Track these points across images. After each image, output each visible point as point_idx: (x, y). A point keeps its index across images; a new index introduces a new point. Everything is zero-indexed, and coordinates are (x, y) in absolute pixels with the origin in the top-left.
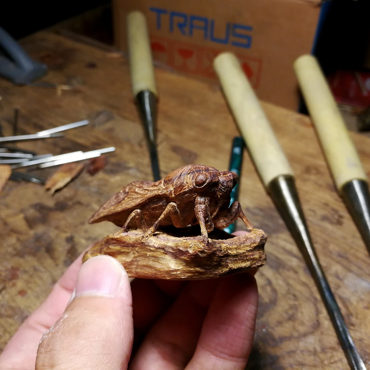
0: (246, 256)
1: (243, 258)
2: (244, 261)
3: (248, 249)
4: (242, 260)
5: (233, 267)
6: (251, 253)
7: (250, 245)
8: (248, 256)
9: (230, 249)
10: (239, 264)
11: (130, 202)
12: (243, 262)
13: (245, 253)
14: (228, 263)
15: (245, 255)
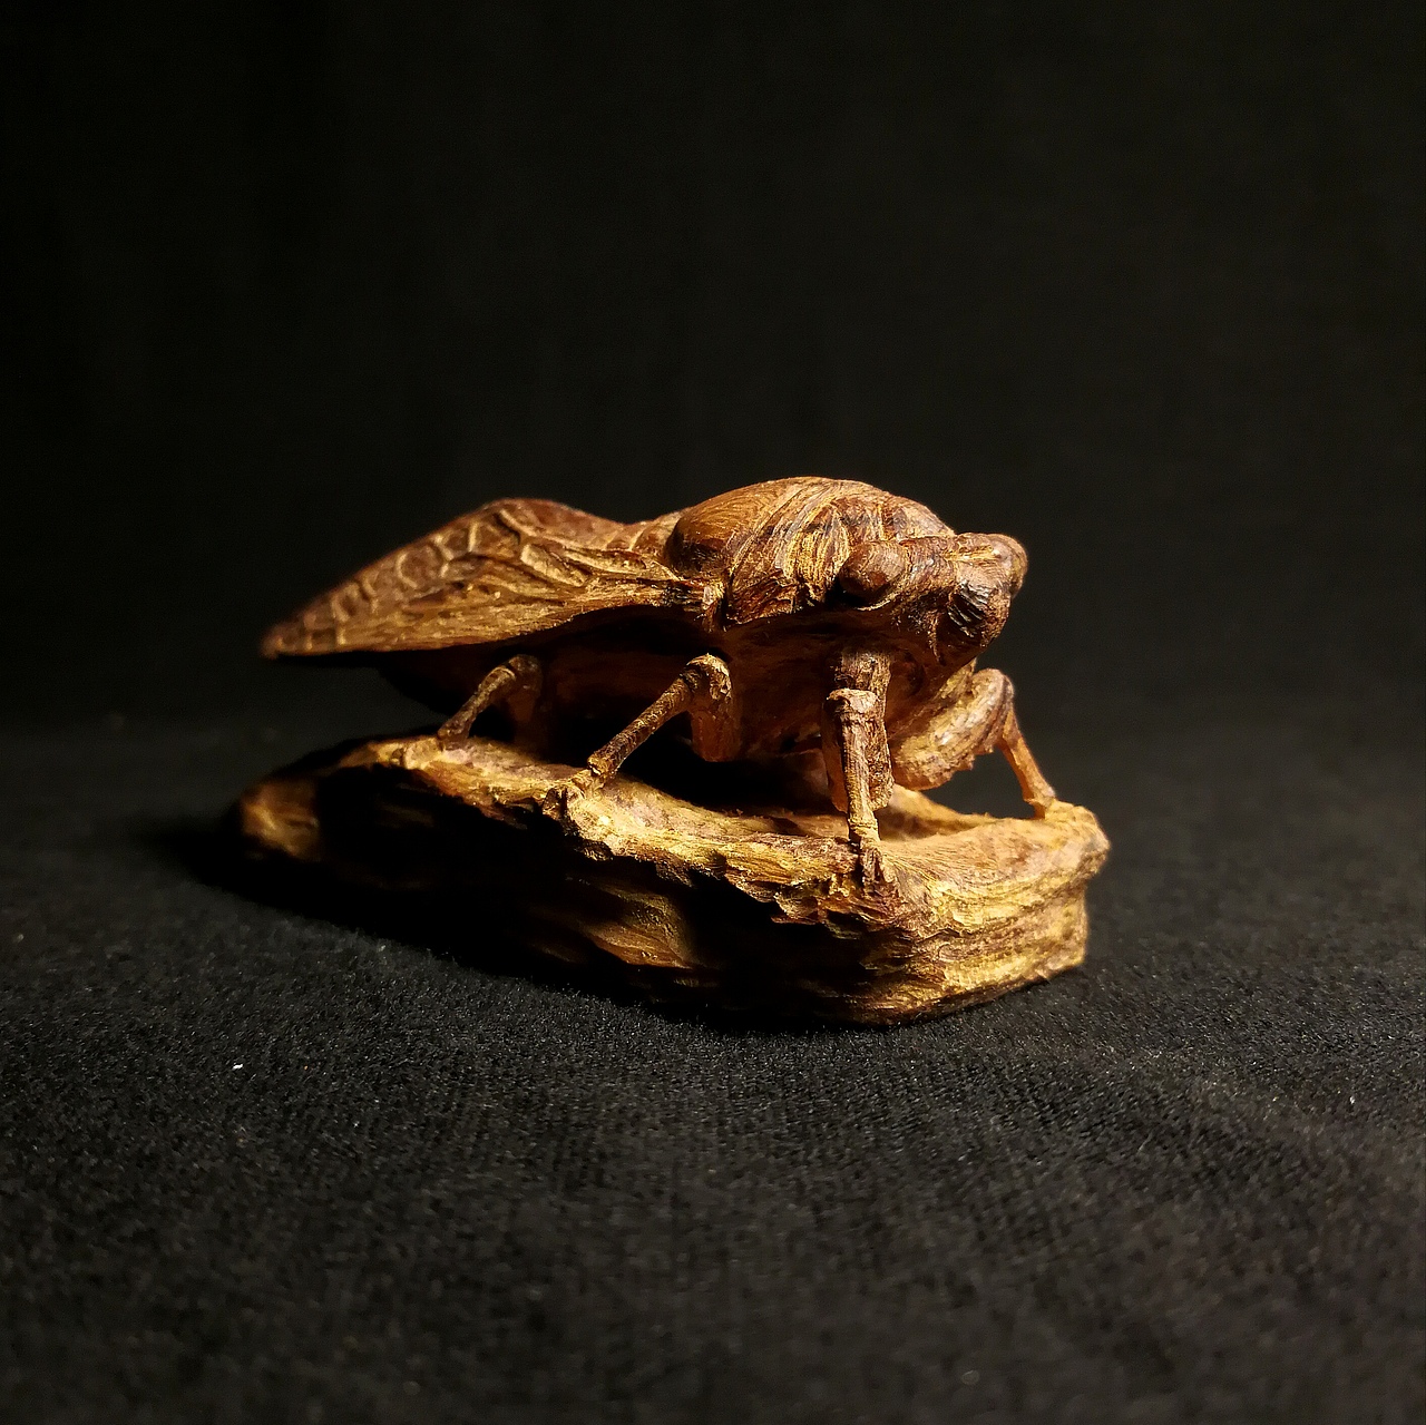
0: (1018, 932)
1: (1003, 943)
2: (1002, 953)
3: (1030, 899)
4: (999, 949)
5: (962, 984)
6: (1035, 920)
7: (1039, 883)
8: (1023, 932)
9: (961, 905)
10: (985, 968)
11: (493, 610)
12: (1001, 957)
13: (1016, 919)
14: (943, 965)
15: (1015, 930)
